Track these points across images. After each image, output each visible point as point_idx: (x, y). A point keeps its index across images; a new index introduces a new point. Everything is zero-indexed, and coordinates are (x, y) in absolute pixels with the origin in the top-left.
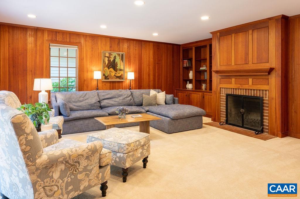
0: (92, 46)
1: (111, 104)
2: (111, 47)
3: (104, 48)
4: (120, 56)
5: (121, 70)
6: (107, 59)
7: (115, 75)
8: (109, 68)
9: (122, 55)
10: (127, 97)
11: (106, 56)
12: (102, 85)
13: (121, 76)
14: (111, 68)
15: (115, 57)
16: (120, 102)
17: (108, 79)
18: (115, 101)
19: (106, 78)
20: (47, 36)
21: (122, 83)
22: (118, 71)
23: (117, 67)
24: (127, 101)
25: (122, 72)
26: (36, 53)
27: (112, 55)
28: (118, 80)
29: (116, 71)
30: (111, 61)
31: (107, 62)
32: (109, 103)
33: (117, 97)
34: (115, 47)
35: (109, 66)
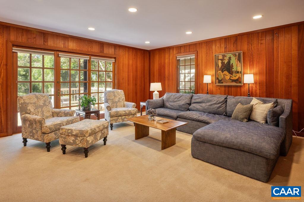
0: (206, 51)
1: (197, 108)
2: (226, 48)
3: (218, 51)
4: (236, 56)
5: (238, 72)
6: (220, 62)
7: (230, 79)
8: (222, 72)
9: (239, 54)
10: (215, 104)
11: (220, 58)
12: (216, 89)
13: (237, 80)
14: (225, 70)
15: (230, 58)
16: (205, 108)
17: (222, 83)
18: (201, 106)
19: (220, 82)
20: (175, 51)
21: (240, 88)
22: (234, 74)
23: (233, 70)
24: (214, 108)
25: (238, 75)
26: (170, 65)
27: (226, 56)
28: (234, 84)
29: (232, 74)
30: (226, 63)
31: (220, 65)
32: (195, 107)
33: (205, 102)
34: (231, 47)
35: (223, 69)
